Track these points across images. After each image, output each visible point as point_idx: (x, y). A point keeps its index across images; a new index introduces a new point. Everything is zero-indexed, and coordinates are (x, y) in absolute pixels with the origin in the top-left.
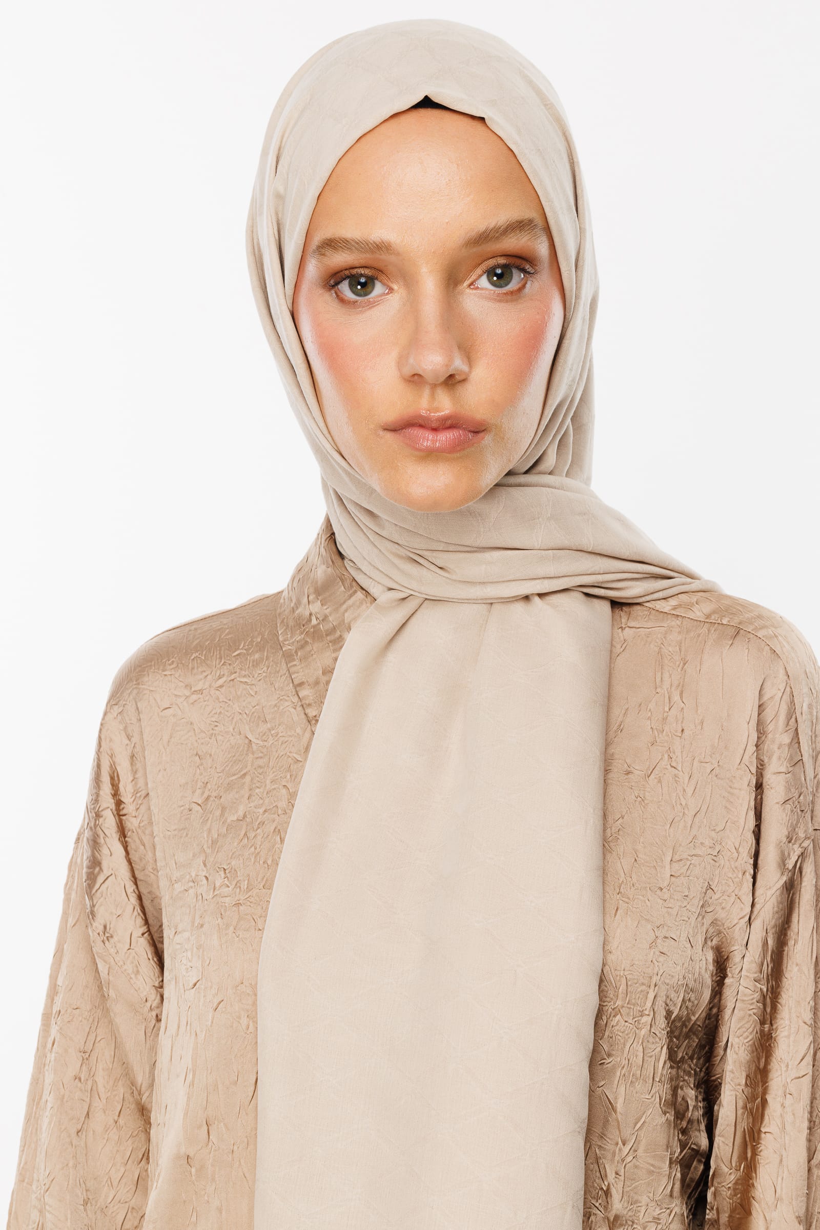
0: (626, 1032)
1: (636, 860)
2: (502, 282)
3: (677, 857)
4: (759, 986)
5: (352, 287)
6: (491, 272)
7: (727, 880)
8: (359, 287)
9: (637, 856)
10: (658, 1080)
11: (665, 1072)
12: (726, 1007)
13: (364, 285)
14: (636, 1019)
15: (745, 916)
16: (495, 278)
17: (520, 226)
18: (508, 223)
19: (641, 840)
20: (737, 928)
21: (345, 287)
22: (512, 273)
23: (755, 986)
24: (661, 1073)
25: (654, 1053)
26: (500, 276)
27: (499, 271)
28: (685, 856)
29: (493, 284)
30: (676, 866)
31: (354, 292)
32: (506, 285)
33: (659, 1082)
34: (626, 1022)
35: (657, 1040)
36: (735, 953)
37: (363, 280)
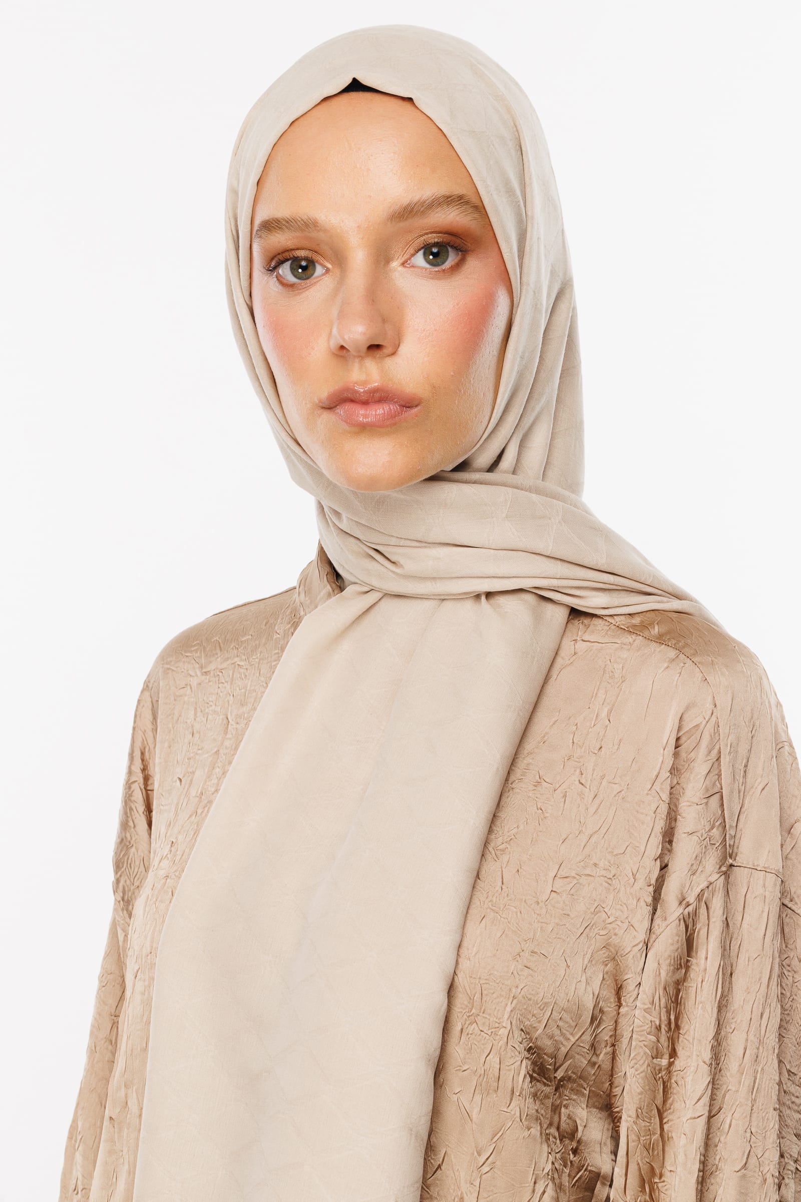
0: (483, 1042)
1: (518, 871)
2: (439, 260)
3: (562, 873)
4: (650, 1018)
5: (293, 270)
6: (427, 249)
7: (621, 905)
8: (300, 270)
9: (521, 868)
10: (518, 1094)
11: (525, 1086)
12: (623, 1036)
13: (305, 269)
14: (493, 1030)
15: (639, 943)
16: (431, 257)
17: (449, 200)
18: (434, 197)
19: (530, 852)
20: (631, 956)
21: (285, 271)
22: (448, 252)
23: (645, 1017)
24: (521, 1087)
25: (513, 1066)
26: (435, 255)
27: (435, 250)
28: (573, 874)
29: (429, 262)
30: (559, 883)
31: (295, 276)
32: (443, 263)
33: (519, 1096)
34: (481, 1031)
35: (517, 1053)
36: (629, 981)
37: (304, 263)
